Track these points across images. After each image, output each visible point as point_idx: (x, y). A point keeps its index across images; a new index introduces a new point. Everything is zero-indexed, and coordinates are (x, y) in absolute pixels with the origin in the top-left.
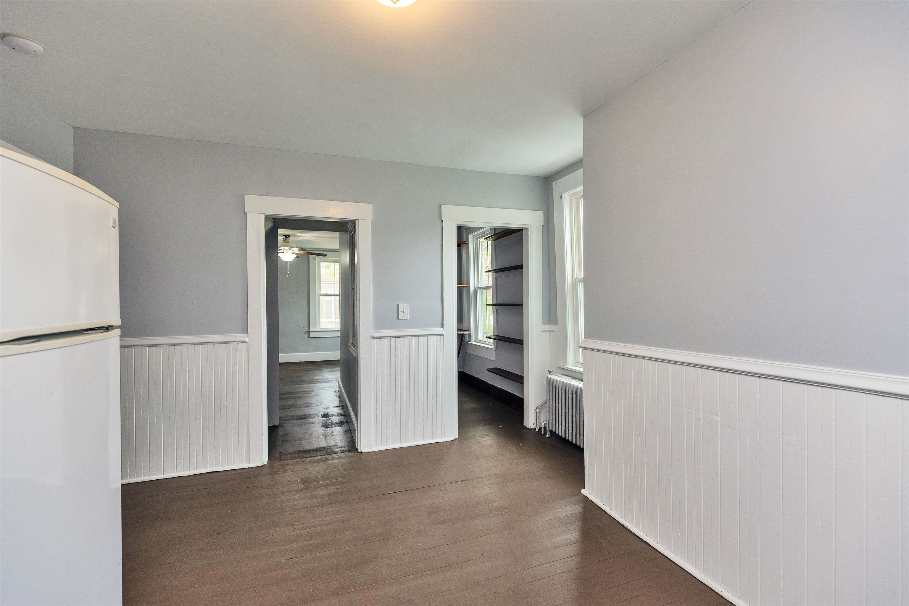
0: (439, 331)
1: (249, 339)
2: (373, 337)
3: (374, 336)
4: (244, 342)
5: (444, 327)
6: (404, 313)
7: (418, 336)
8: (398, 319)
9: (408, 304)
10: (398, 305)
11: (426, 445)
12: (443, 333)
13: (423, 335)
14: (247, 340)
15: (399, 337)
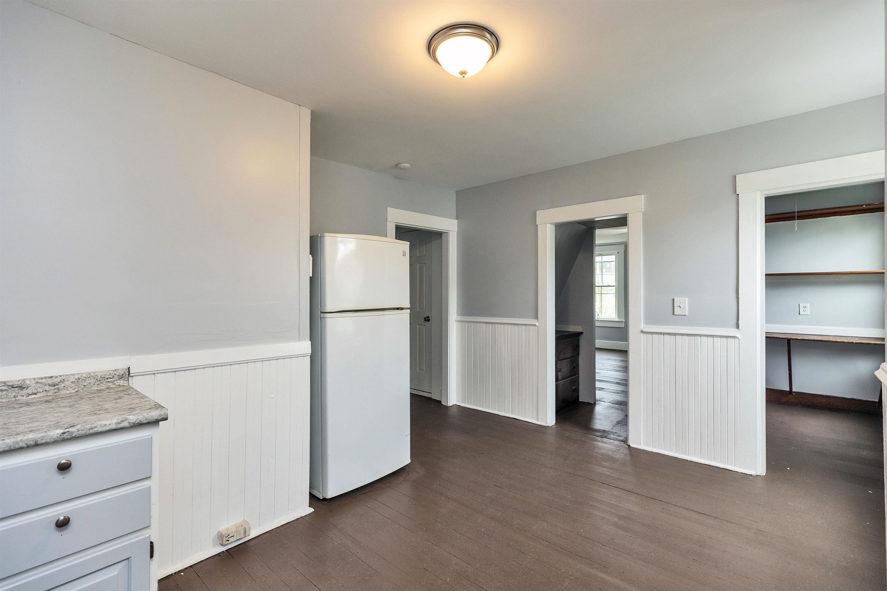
0: (733, 332)
1: (539, 324)
2: (642, 332)
3: (644, 331)
4: (535, 325)
5: (740, 328)
6: (680, 308)
7: (700, 335)
8: (674, 314)
9: (687, 299)
10: (673, 300)
11: (708, 467)
12: (738, 335)
13: (707, 336)
14: (537, 324)
15: (675, 334)
